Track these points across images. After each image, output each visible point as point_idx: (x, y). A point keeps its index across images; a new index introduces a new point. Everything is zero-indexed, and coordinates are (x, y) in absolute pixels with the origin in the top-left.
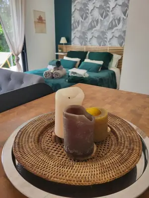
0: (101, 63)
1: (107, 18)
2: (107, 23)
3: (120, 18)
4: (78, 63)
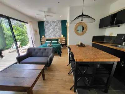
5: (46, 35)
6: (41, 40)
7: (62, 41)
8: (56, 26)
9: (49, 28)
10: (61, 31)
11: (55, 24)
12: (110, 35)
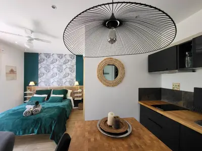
0: (62, 96)
1: (62, 73)
3: (69, 73)
4: (46, 98)
5: (39, 81)
6: (25, 90)
7: (77, 93)
8: (65, 63)
9: (48, 65)
10: (75, 73)
11: (62, 61)
12: (175, 89)
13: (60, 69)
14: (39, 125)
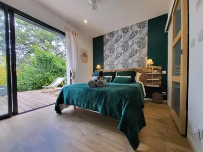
1: (128, 51)
2: (127, 54)
3: (137, 50)
4: (111, 79)
7: (150, 76)
8: (131, 37)
9: (112, 46)
13: (125, 47)
14: (103, 101)
